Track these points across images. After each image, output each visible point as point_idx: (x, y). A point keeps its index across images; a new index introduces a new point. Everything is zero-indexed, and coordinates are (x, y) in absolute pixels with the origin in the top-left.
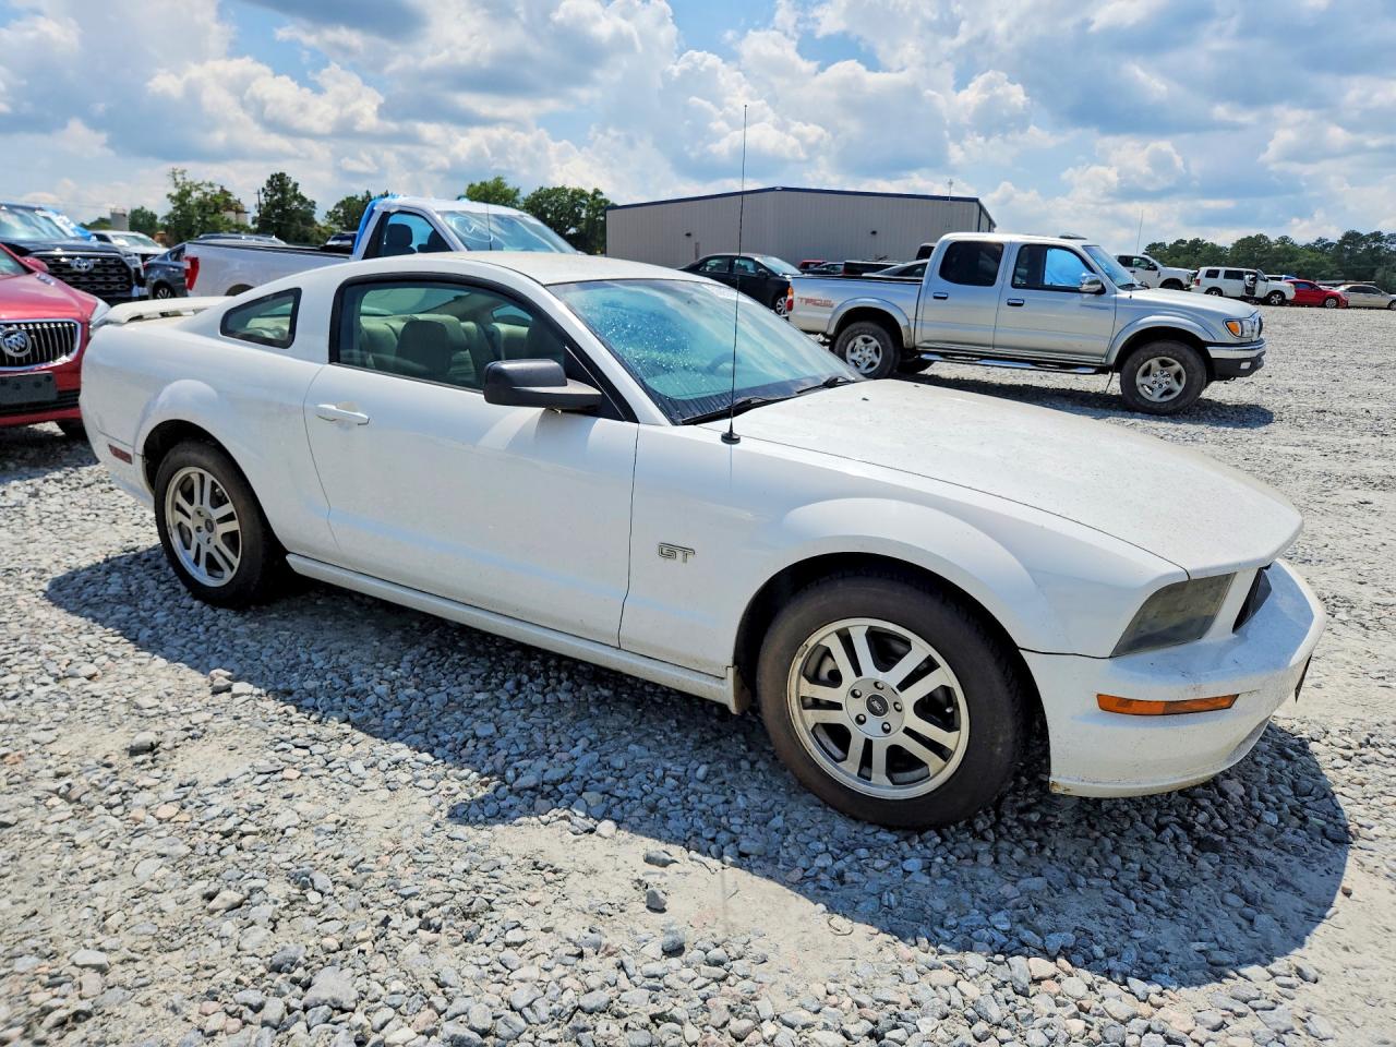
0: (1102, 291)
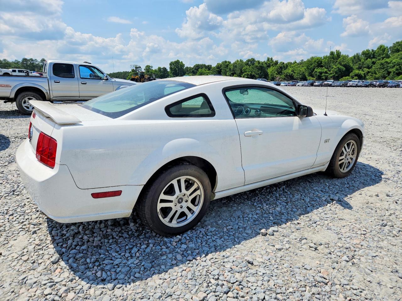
0: (107, 79)
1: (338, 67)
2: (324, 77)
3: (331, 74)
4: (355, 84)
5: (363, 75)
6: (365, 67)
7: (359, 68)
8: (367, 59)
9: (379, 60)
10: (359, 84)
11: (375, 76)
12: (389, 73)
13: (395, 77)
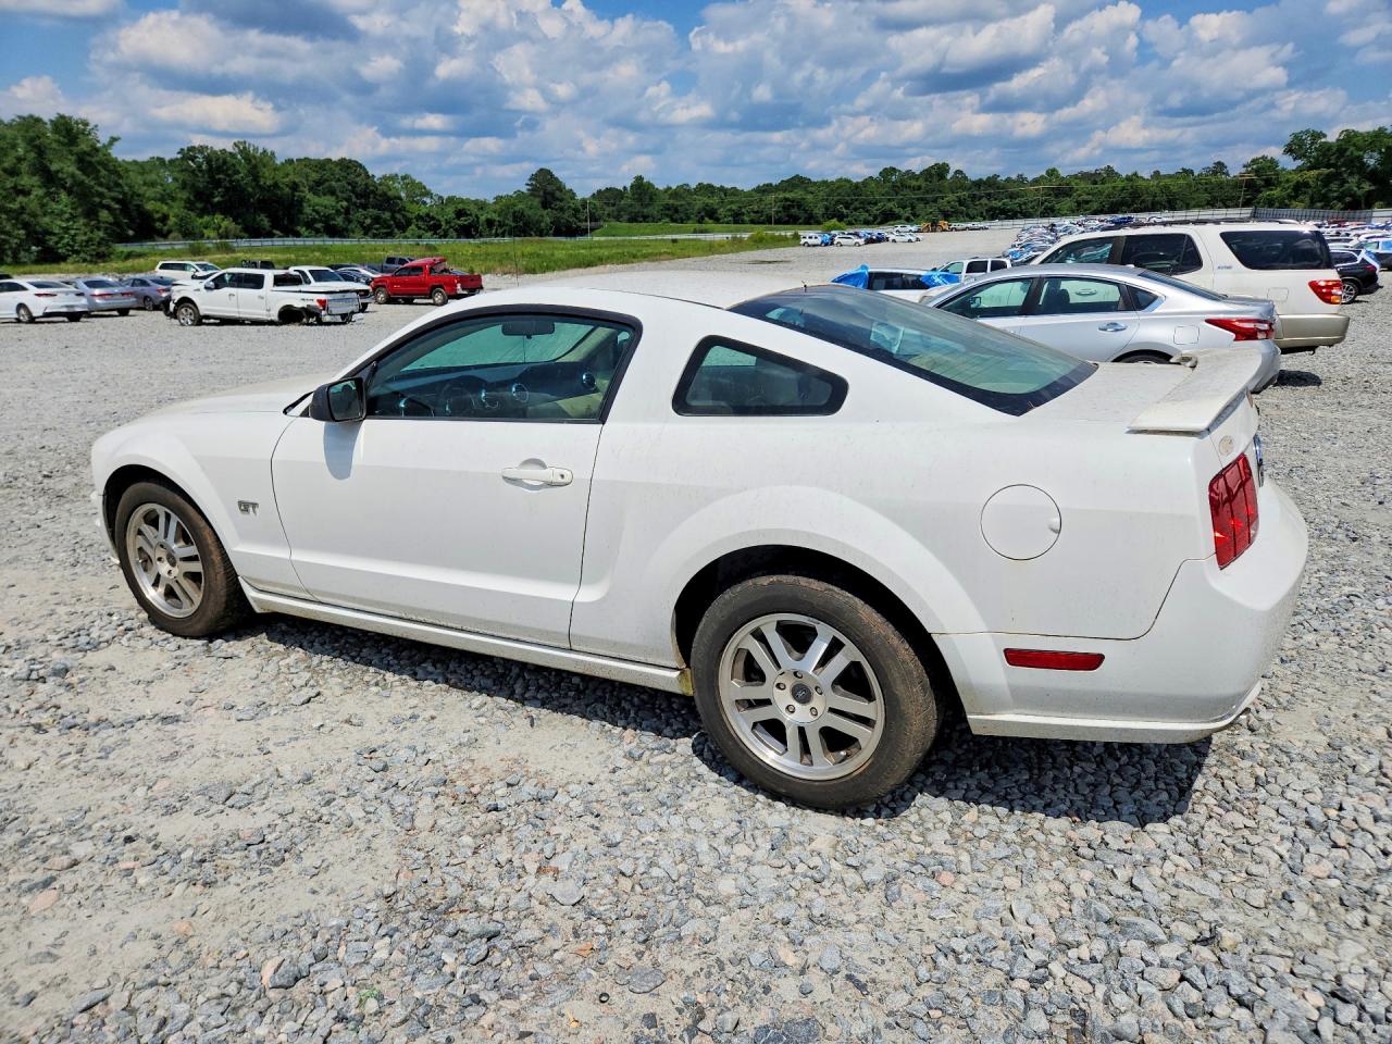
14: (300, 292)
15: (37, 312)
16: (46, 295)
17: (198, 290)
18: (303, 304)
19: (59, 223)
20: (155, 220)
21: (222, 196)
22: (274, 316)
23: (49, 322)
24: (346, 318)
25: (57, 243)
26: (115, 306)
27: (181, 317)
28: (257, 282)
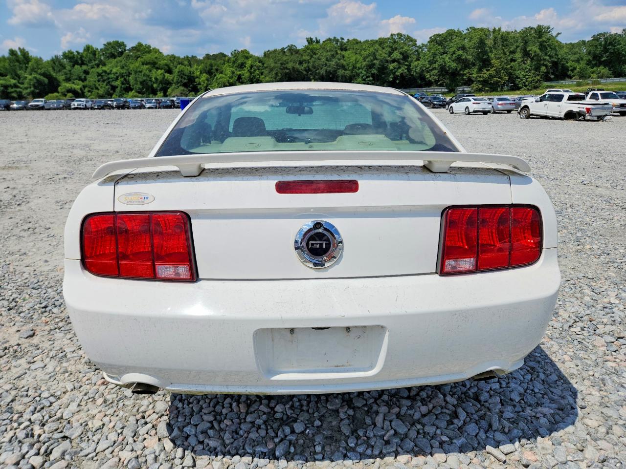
1: (35, 78)
2: (14, 95)
3: (26, 88)
4: (83, 105)
5: (80, 92)
6: (76, 79)
7: (68, 80)
8: (73, 66)
9: (92, 68)
10: (89, 105)
11: (98, 93)
12: (114, 88)
13: (123, 94)
14: (579, 104)
15: (471, 110)
16: (476, 103)
17: (532, 102)
18: (578, 110)
19: (523, 73)
20: (568, 70)
21: (607, 57)
22: (562, 116)
23: (474, 115)
24: (600, 118)
25: (519, 82)
26: (505, 109)
27: (522, 114)
28: (559, 98)
